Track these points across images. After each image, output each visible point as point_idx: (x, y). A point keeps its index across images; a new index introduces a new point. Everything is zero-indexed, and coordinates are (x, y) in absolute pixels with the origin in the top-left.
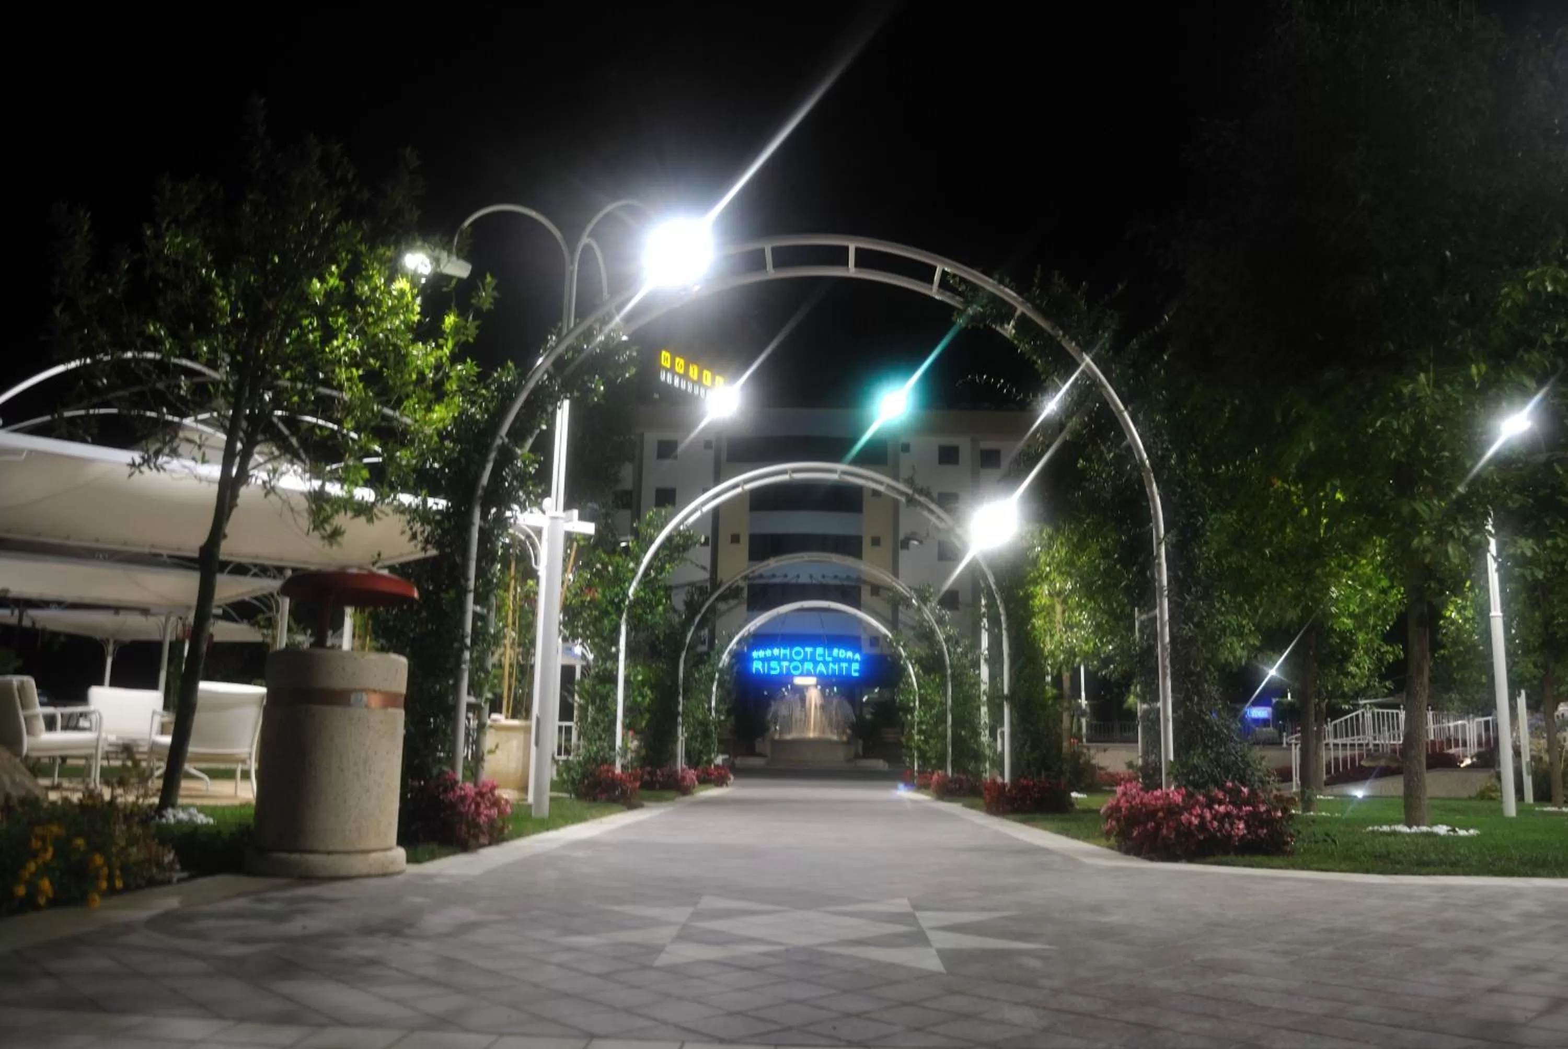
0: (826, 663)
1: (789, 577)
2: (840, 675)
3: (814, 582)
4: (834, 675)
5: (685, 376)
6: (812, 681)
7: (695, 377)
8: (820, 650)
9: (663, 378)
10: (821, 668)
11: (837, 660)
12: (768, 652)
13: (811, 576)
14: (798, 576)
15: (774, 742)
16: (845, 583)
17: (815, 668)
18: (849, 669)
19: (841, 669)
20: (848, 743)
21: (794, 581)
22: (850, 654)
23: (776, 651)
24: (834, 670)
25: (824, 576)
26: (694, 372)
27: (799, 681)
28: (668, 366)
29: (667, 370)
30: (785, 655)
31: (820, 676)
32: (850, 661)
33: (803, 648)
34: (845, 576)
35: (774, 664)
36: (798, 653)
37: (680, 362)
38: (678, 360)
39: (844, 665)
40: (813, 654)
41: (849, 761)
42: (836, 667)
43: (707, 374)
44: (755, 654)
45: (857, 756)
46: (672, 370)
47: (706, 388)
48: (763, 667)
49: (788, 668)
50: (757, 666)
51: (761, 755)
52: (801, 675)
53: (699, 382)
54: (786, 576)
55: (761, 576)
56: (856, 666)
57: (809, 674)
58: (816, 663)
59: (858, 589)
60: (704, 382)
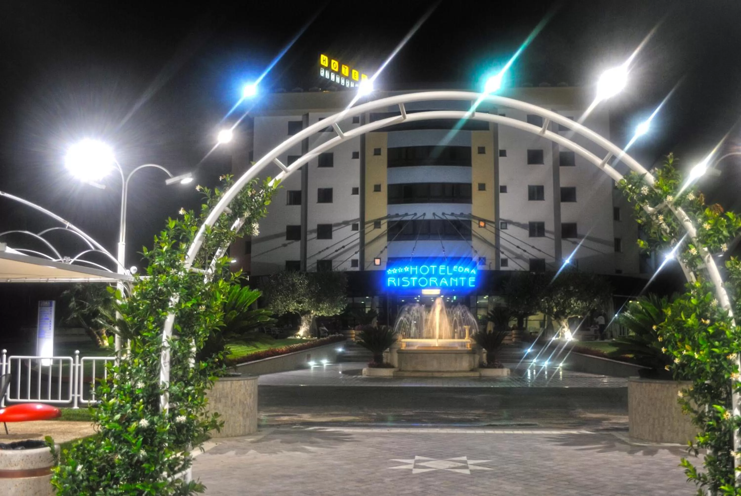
0: (448, 278)
1: (418, 215)
2: (460, 287)
3: (437, 218)
4: (454, 287)
5: (339, 73)
6: (437, 292)
7: (347, 74)
8: (442, 267)
9: (322, 74)
10: (444, 281)
11: (457, 275)
12: (400, 270)
13: (434, 214)
14: (424, 214)
15: (400, 352)
16: (460, 218)
17: (439, 281)
18: (466, 281)
19: (460, 282)
20: (472, 352)
21: (421, 218)
22: (467, 270)
23: (406, 269)
24: (454, 283)
25: (443, 214)
26: (345, 70)
27: (426, 292)
28: (326, 65)
29: (326, 69)
30: (414, 272)
31: (443, 288)
32: (468, 275)
33: (428, 265)
34: (459, 214)
35: (404, 279)
36: (425, 270)
37: (335, 64)
38: (333, 61)
39: (463, 279)
40: (437, 270)
41: (472, 370)
42: (456, 280)
43: (355, 73)
44: (389, 272)
45: (482, 366)
46: (328, 68)
47: (355, 82)
48: (396, 281)
49: (417, 282)
50: (391, 281)
51: (389, 366)
52: (428, 287)
53: (349, 78)
54: (415, 214)
55: (397, 215)
56: (472, 280)
57: (433, 287)
58: (440, 278)
59: (469, 223)
60: (353, 77)
